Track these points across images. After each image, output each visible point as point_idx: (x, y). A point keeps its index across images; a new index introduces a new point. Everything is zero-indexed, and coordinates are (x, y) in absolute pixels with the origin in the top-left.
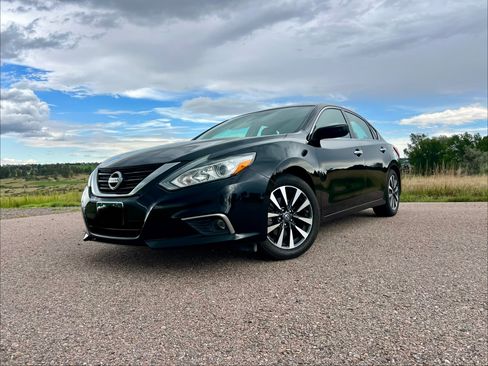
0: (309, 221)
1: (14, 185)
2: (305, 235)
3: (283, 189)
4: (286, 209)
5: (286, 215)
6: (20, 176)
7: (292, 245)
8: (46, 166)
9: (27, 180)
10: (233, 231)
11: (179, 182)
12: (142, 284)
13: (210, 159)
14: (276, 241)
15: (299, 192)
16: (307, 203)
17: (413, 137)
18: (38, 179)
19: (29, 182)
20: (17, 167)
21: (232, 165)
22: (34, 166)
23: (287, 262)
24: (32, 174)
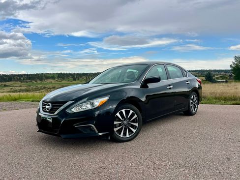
0: (136, 125)
1: (15, 85)
2: (134, 131)
3: (123, 111)
4: (125, 120)
5: (125, 122)
6: (17, 80)
7: (128, 136)
8: (31, 75)
9: (21, 82)
10: (97, 132)
11: (74, 110)
12: (59, 153)
13: (88, 100)
14: (120, 134)
15: (131, 112)
16: (135, 116)
17: (236, 58)
18: (27, 82)
19: (23, 83)
20: (16, 75)
21: (97, 102)
22: (24, 75)
23: (125, 143)
24: (24, 79)
